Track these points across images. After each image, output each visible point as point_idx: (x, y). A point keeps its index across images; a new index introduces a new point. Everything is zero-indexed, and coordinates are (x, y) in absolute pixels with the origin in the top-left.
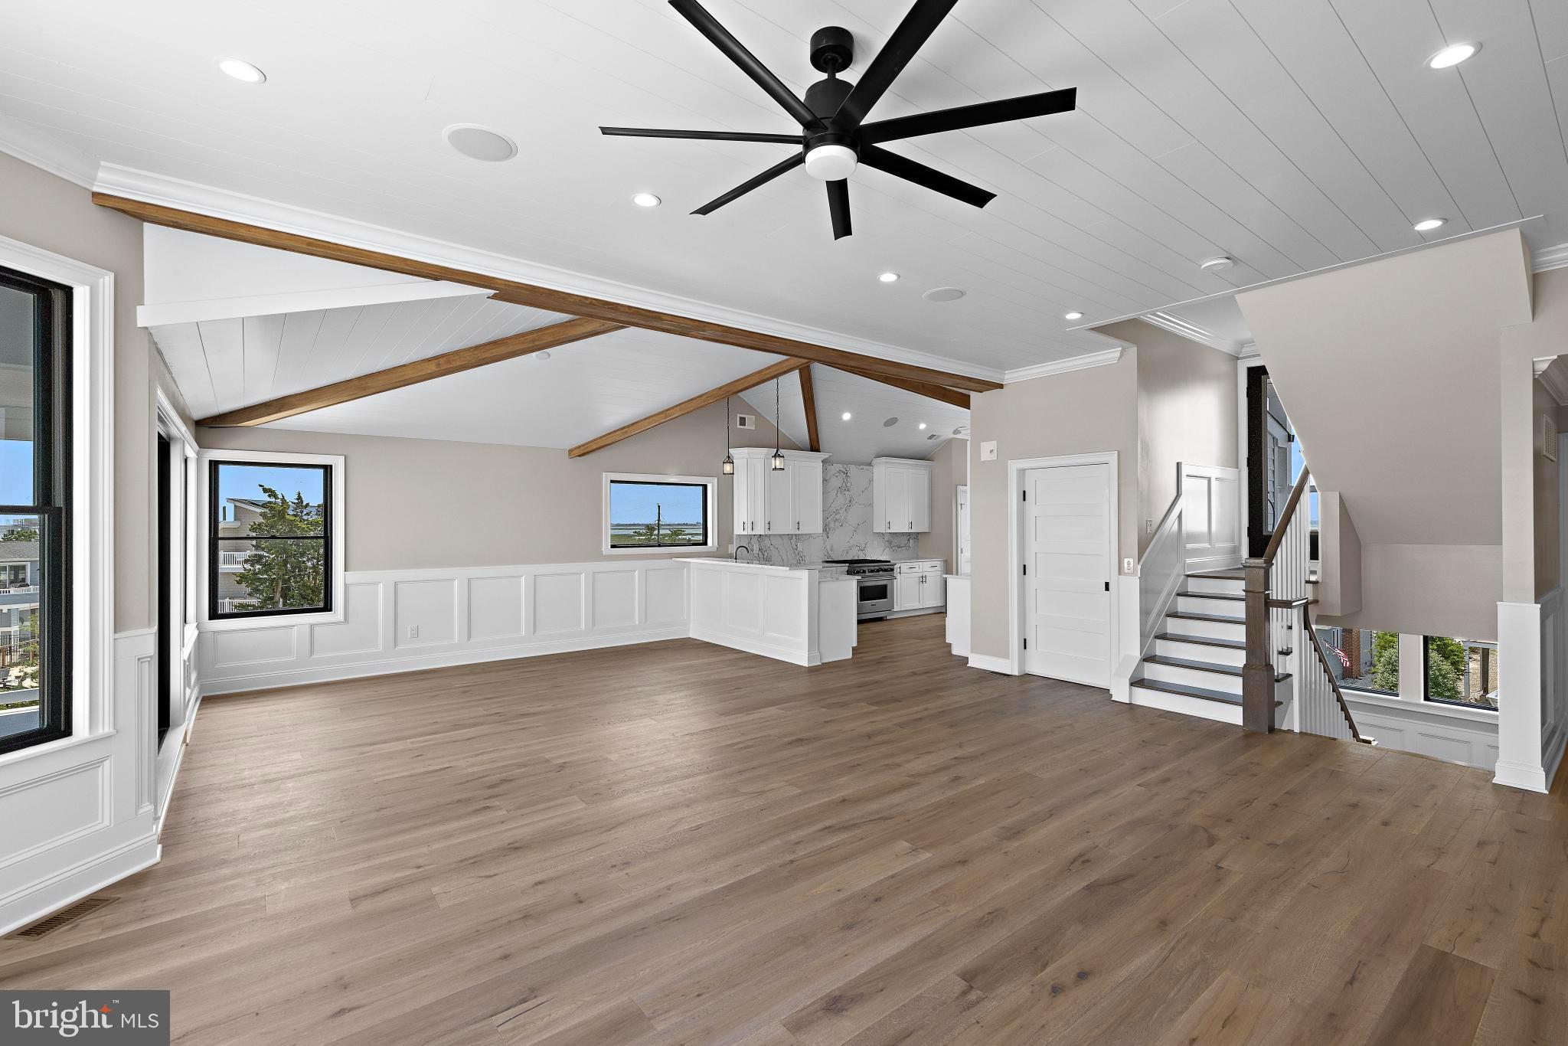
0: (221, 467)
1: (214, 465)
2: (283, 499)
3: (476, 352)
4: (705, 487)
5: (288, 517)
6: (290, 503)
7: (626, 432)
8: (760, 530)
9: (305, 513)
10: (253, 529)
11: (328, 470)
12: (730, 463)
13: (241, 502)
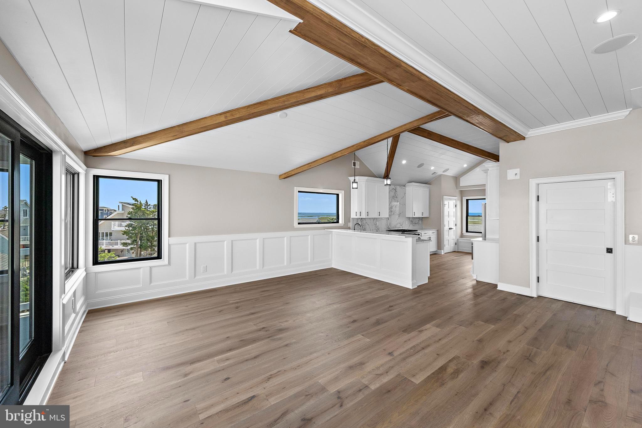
0: (100, 179)
1: (96, 178)
2: (140, 203)
3: (249, 109)
4: (338, 195)
5: (142, 209)
6: (143, 204)
7: (311, 166)
8: (364, 216)
9: (149, 208)
10: (129, 214)
11: (159, 182)
12: (356, 183)
13: (125, 204)
